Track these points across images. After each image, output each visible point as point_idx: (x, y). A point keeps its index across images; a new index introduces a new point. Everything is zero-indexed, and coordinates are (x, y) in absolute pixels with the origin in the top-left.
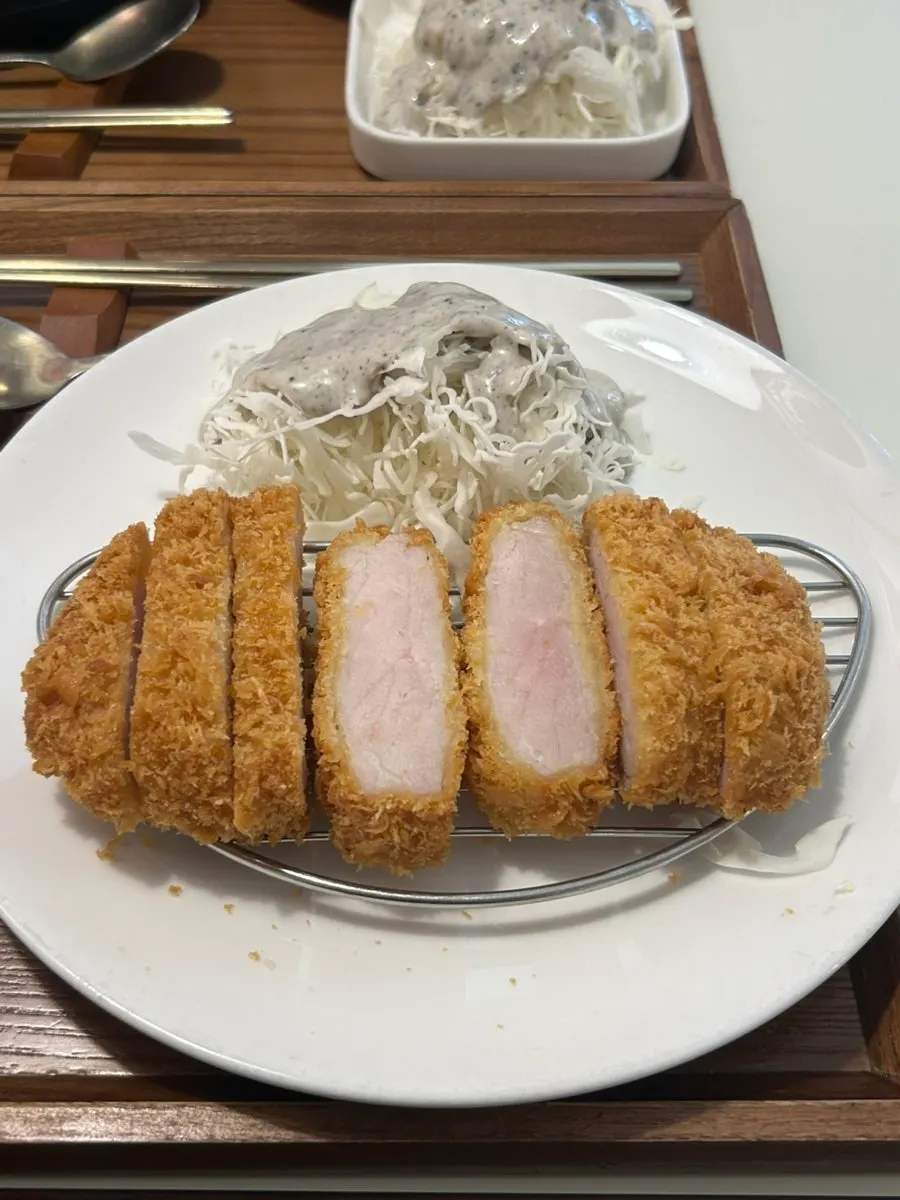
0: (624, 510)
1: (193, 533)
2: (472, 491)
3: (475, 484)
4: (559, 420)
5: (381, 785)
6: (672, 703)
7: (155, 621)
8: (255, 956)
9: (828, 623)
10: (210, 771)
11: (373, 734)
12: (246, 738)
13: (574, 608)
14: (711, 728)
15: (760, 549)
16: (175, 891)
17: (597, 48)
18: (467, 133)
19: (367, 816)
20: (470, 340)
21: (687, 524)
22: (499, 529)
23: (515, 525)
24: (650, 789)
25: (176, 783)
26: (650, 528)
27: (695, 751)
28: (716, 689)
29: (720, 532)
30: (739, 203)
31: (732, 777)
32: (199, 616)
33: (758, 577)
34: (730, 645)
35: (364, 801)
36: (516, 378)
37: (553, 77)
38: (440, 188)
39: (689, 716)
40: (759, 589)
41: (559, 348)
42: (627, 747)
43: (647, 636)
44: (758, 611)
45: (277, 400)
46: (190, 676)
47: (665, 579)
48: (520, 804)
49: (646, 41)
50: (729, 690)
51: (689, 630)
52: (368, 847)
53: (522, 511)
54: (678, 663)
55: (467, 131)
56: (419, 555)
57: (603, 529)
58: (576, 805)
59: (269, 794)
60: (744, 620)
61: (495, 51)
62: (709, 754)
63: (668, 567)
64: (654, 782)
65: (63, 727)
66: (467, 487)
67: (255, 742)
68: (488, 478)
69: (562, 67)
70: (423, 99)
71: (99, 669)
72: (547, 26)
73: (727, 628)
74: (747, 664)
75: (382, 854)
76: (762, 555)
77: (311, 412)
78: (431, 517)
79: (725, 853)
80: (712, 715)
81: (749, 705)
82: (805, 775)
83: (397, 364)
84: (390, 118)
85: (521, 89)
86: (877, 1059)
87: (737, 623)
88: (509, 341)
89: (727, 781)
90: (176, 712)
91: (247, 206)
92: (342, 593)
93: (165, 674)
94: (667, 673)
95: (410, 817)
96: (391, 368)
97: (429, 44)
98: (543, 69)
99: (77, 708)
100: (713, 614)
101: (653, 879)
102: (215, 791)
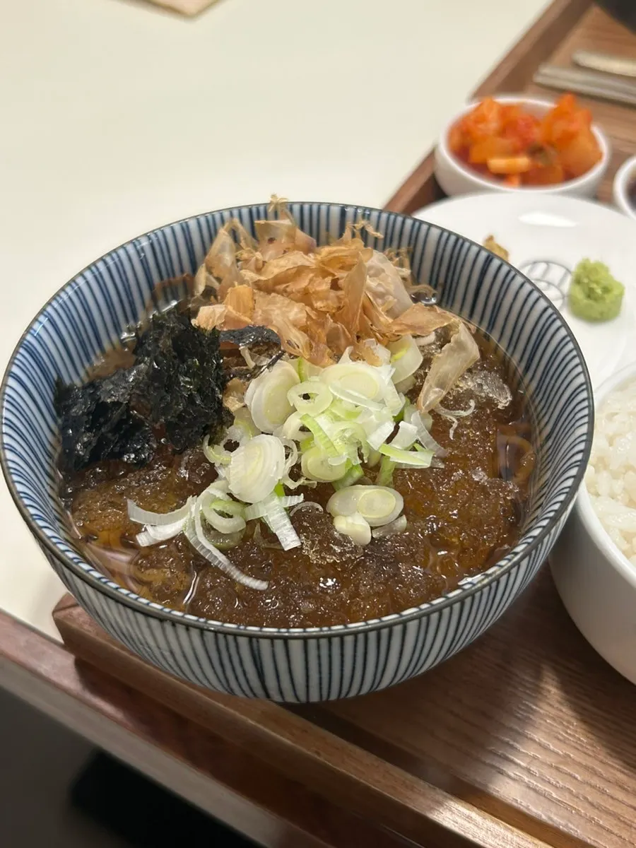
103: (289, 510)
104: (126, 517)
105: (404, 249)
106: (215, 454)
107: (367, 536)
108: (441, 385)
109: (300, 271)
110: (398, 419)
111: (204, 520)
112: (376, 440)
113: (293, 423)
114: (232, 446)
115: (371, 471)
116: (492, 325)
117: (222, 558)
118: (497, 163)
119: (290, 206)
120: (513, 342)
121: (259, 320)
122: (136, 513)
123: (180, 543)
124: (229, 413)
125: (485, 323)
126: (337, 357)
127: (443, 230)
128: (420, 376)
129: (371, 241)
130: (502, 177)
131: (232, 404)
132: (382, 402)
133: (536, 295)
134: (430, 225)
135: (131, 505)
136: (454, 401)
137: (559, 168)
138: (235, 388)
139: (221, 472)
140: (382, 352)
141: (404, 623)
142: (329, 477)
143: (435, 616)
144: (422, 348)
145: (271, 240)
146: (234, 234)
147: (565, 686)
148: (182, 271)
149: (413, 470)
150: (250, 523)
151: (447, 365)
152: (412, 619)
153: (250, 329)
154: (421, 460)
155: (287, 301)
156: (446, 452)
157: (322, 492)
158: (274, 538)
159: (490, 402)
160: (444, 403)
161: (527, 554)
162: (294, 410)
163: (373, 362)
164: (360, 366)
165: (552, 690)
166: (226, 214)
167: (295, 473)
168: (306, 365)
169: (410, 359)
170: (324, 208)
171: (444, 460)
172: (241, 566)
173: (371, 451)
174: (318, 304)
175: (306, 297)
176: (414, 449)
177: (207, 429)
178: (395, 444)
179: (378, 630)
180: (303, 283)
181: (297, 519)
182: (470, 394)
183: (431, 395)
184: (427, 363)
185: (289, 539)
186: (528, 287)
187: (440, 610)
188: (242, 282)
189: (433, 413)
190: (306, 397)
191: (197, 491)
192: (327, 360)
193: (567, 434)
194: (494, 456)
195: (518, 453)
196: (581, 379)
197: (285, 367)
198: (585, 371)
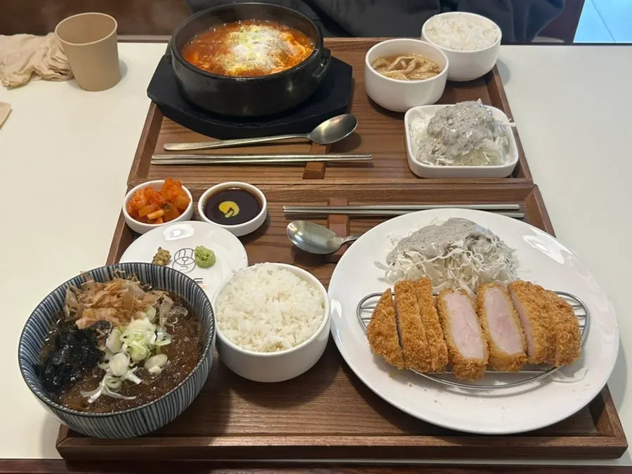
0: (522, 285)
1: (406, 291)
2: (477, 279)
3: (478, 277)
4: (499, 259)
5: (469, 357)
6: (542, 336)
7: (402, 315)
8: (436, 401)
9: (579, 316)
10: (426, 352)
11: (464, 344)
12: (432, 345)
13: (510, 312)
14: (552, 343)
15: (559, 296)
16: (411, 386)
17: (490, 139)
18: (449, 165)
19: (465, 365)
20: (472, 237)
21: (539, 289)
22: (485, 290)
23: (490, 289)
24: (537, 358)
25: (417, 356)
26: (529, 290)
27: (548, 348)
28: (553, 333)
29: (547, 291)
30: (536, 185)
31: (558, 356)
32: (414, 313)
33: (561, 303)
34: (556, 321)
35: (465, 361)
36: (487, 248)
37: (477, 148)
38: (441, 181)
39: (547, 340)
40: (561, 307)
41: (498, 239)
42: (530, 348)
43: (535, 319)
44: (562, 312)
45: (418, 253)
46: (417, 329)
47: (536, 304)
48: (503, 363)
49: (504, 134)
50: (557, 333)
51: (544, 318)
52: (464, 373)
53: (491, 285)
54: (543, 326)
55: (450, 165)
56: (465, 296)
57: (516, 290)
58: (517, 364)
59: (440, 359)
60: (559, 315)
61: (459, 140)
62: (552, 349)
63: (536, 300)
64: (538, 356)
65: (383, 342)
66: (475, 279)
67: (435, 346)
68: (481, 275)
69: (481, 145)
70: (434, 152)
71: (391, 327)
72: (476, 133)
73: (554, 317)
74: (561, 326)
75: (467, 376)
76: (560, 298)
77: (429, 258)
78: (464, 286)
79: (555, 377)
80: (553, 340)
81: (562, 337)
82: (576, 355)
83: (454, 244)
84: (422, 158)
85: (468, 152)
86: (598, 429)
87: (556, 315)
88: (484, 237)
89: (557, 356)
90: (415, 338)
91: (381, 187)
92: (446, 308)
93: (409, 328)
94: (541, 328)
95: (476, 365)
96: (452, 245)
97: (433, 134)
98: (474, 146)
99: (386, 337)
100: (550, 313)
101: (536, 384)
102: (427, 358)
103: (134, 373)
104: (81, 397)
105: (134, 274)
106: (103, 366)
107: (160, 370)
108: (165, 317)
109: (104, 296)
110: (156, 332)
111: (108, 387)
112: (152, 342)
113: (125, 346)
114: (107, 362)
115: (154, 351)
116: (173, 289)
117: (119, 395)
118: (151, 216)
119: (88, 273)
120: (182, 293)
121: (98, 318)
122: (84, 394)
123: (102, 397)
124: (103, 352)
125: (171, 289)
126: (129, 320)
127: (146, 264)
128: (157, 316)
129: (122, 276)
130: (155, 221)
131: (102, 348)
132: (149, 330)
133: (183, 276)
134: (141, 263)
135: (82, 393)
136: (171, 320)
137: (176, 210)
138: (101, 343)
139: (108, 371)
140: (143, 314)
141: (180, 387)
142: (141, 358)
143: (187, 383)
144: (154, 306)
145: (89, 289)
146: (71, 290)
147: (238, 392)
148: (57, 309)
149: (166, 346)
150: (123, 382)
151: (164, 309)
152: (181, 386)
153: (97, 323)
154: (168, 342)
155: (105, 309)
156: (174, 336)
157: (141, 364)
158: (133, 383)
159: (182, 315)
160: (168, 321)
161: (206, 356)
162: (123, 343)
163: (142, 319)
164: (138, 321)
165: (234, 395)
166: (67, 284)
167: (131, 361)
168: (121, 328)
169: (152, 312)
170: (101, 270)
171: (174, 339)
172: (126, 395)
173: (152, 345)
174: (115, 305)
175: (110, 305)
176: (164, 340)
177: (98, 360)
178: (158, 341)
179: (174, 392)
180: (107, 300)
181: (137, 374)
182: (175, 316)
183: (163, 320)
184: (158, 310)
185: (138, 381)
186: (180, 275)
187: (188, 380)
188: (87, 308)
189: (165, 326)
190: (125, 337)
191: (101, 380)
192: (127, 323)
193: (206, 318)
194: (189, 331)
195: (195, 327)
196: (206, 299)
197: (115, 331)
198: (206, 296)
